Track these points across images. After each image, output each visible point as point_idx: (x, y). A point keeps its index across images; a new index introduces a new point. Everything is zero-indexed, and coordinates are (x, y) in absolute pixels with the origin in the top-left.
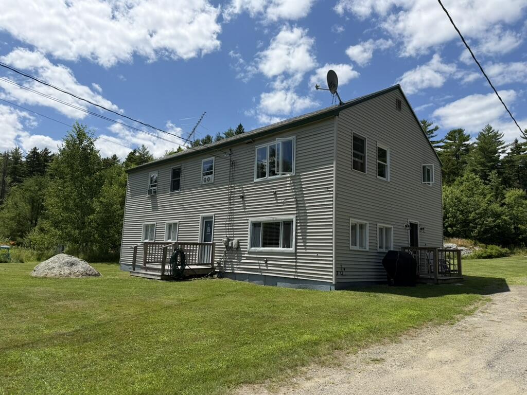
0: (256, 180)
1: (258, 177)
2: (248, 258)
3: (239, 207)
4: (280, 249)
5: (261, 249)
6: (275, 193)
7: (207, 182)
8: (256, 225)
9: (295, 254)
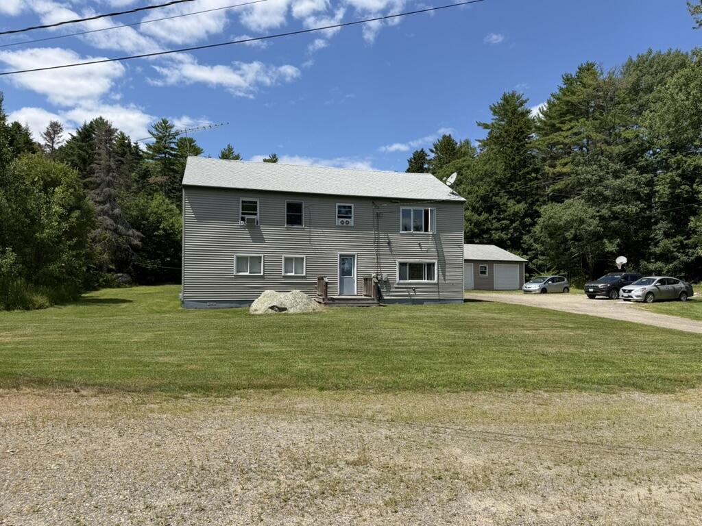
0: (401, 232)
1: (403, 230)
2: (396, 288)
3: (385, 250)
4: (426, 281)
5: (410, 281)
6: (419, 244)
7: (345, 224)
8: (402, 264)
9: (437, 284)
